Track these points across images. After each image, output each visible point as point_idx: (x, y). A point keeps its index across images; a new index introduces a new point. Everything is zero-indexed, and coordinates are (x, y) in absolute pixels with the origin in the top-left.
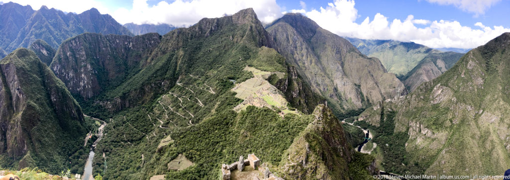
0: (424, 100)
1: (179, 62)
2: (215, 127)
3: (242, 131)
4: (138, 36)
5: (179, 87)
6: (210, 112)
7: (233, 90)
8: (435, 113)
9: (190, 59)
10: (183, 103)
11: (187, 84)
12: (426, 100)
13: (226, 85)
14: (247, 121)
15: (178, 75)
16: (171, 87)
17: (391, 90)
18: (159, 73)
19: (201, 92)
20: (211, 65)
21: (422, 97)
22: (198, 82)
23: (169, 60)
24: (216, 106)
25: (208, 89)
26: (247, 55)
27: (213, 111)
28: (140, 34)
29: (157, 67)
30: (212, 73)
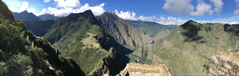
0: (159, 46)
1: (62, 31)
2: (74, 55)
3: (83, 57)
4: (44, 21)
5: (61, 40)
6: (73, 49)
7: (82, 41)
8: (164, 52)
9: (66, 29)
10: (63, 46)
11: (64, 39)
12: (160, 46)
13: (79, 39)
14: (85, 53)
15: (61, 36)
16: (58, 40)
17: (147, 42)
18: (53, 35)
19: (70, 42)
20: (74, 32)
21: (159, 45)
22: (68, 38)
23: (57, 30)
24: (75, 47)
25: (72, 41)
26: (88, 28)
27: (74, 49)
28: (45, 20)
29: (52, 33)
30: (74, 35)
